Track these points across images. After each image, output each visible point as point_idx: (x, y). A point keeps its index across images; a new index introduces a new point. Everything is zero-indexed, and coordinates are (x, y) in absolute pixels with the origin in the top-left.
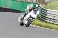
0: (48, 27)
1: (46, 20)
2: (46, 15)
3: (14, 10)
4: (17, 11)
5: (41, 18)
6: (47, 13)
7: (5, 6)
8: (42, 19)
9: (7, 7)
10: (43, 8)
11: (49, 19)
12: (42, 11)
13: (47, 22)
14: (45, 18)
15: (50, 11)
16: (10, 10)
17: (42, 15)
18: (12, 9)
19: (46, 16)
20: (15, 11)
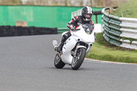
0: (128, 60)
1: (121, 43)
2: (121, 32)
3: (42, 29)
4: (49, 31)
5: (108, 40)
6: (121, 27)
7: (18, 22)
8: (112, 42)
9: (22, 23)
10: (110, 16)
11: (129, 41)
12: (109, 24)
13: (124, 49)
14: (118, 39)
15: (129, 21)
16: (32, 31)
17: (110, 34)
18: (37, 28)
19: (121, 35)
20: (44, 31)
